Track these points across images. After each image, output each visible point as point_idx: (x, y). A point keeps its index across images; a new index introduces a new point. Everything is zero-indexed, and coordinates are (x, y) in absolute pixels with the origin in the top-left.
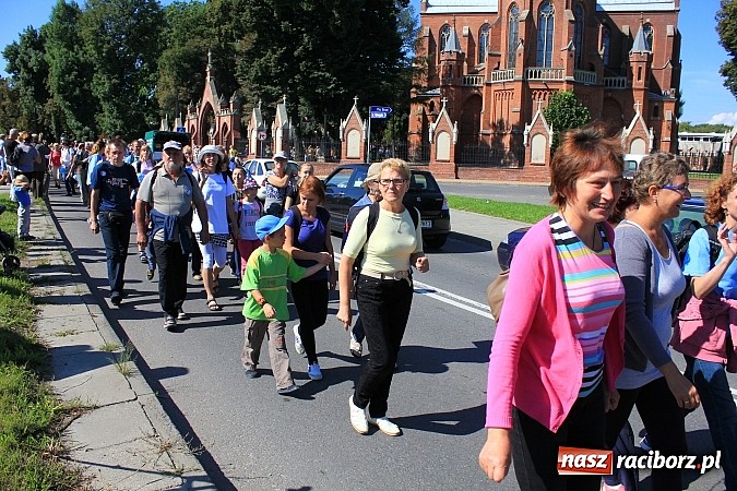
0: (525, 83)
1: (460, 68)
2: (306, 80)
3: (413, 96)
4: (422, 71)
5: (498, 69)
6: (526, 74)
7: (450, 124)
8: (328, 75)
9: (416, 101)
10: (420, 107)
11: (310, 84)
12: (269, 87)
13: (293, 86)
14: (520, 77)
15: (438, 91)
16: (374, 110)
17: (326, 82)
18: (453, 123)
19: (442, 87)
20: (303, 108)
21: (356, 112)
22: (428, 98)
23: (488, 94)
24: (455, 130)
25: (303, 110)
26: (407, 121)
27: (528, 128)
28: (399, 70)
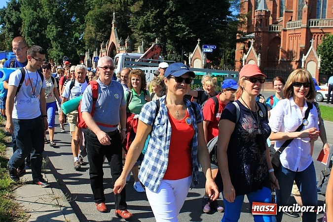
0: (308, 29)
1: (267, 21)
2: (171, 29)
3: (238, 38)
4: (243, 23)
5: (291, 20)
6: (309, 23)
7: (256, 55)
8: (184, 26)
9: (239, 41)
10: (242, 45)
11: (173, 31)
12: (149, 34)
13: (163, 33)
14: (305, 25)
15: (253, 35)
16: (205, 47)
17: (183, 30)
18: (258, 55)
19: (255, 32)
20: (169, 46)
21: (199, 48)
22: (246, 39)
23: (285, 36)
24: (259, 59)
25: (169, 47)
26: (234, 54)
27: (304, 58)
28: (227, 23)
